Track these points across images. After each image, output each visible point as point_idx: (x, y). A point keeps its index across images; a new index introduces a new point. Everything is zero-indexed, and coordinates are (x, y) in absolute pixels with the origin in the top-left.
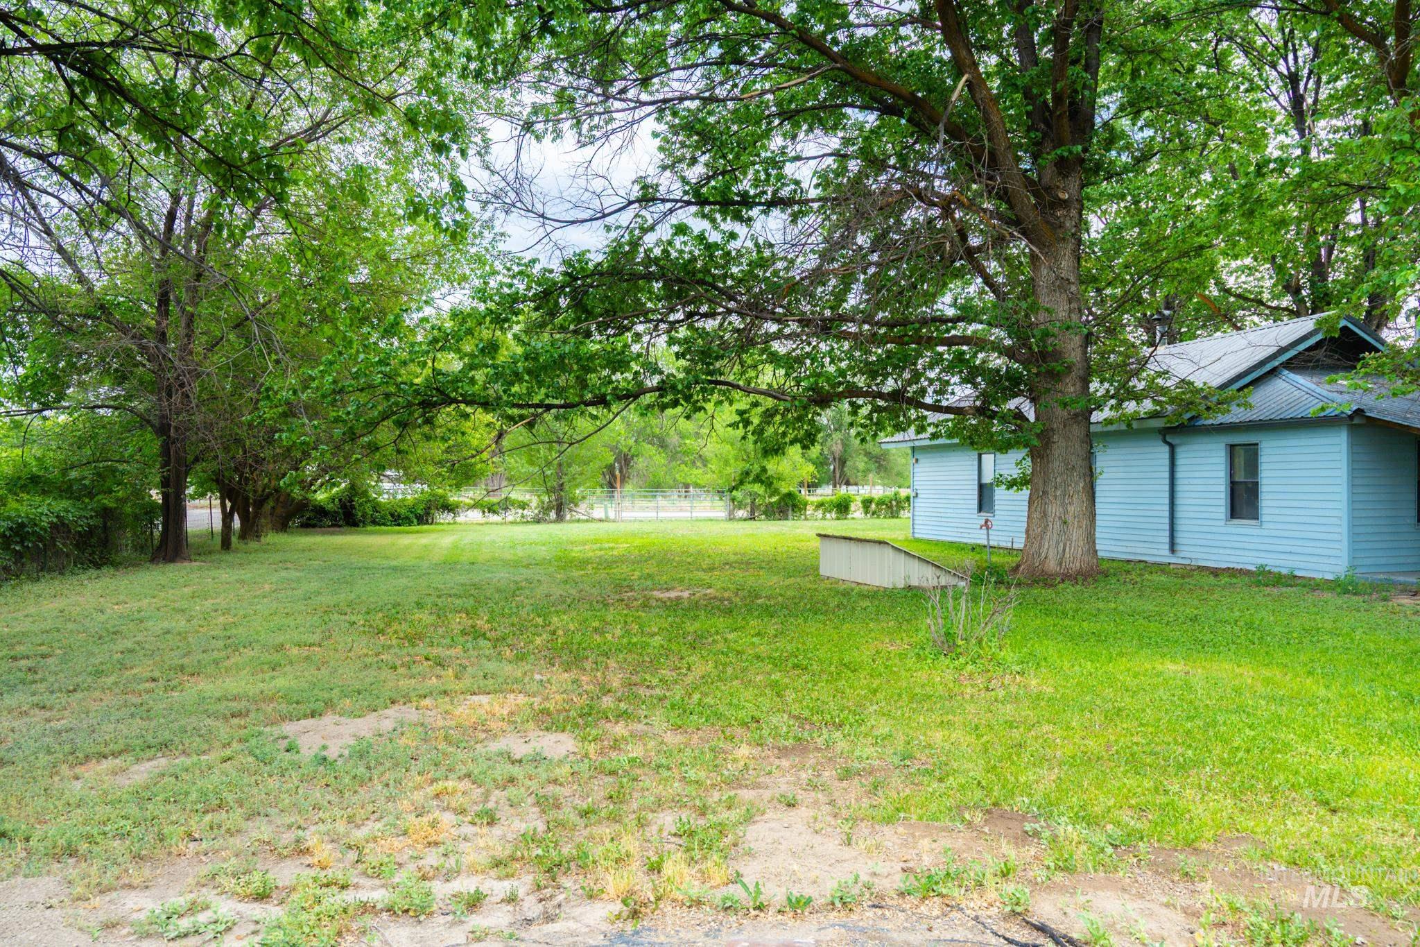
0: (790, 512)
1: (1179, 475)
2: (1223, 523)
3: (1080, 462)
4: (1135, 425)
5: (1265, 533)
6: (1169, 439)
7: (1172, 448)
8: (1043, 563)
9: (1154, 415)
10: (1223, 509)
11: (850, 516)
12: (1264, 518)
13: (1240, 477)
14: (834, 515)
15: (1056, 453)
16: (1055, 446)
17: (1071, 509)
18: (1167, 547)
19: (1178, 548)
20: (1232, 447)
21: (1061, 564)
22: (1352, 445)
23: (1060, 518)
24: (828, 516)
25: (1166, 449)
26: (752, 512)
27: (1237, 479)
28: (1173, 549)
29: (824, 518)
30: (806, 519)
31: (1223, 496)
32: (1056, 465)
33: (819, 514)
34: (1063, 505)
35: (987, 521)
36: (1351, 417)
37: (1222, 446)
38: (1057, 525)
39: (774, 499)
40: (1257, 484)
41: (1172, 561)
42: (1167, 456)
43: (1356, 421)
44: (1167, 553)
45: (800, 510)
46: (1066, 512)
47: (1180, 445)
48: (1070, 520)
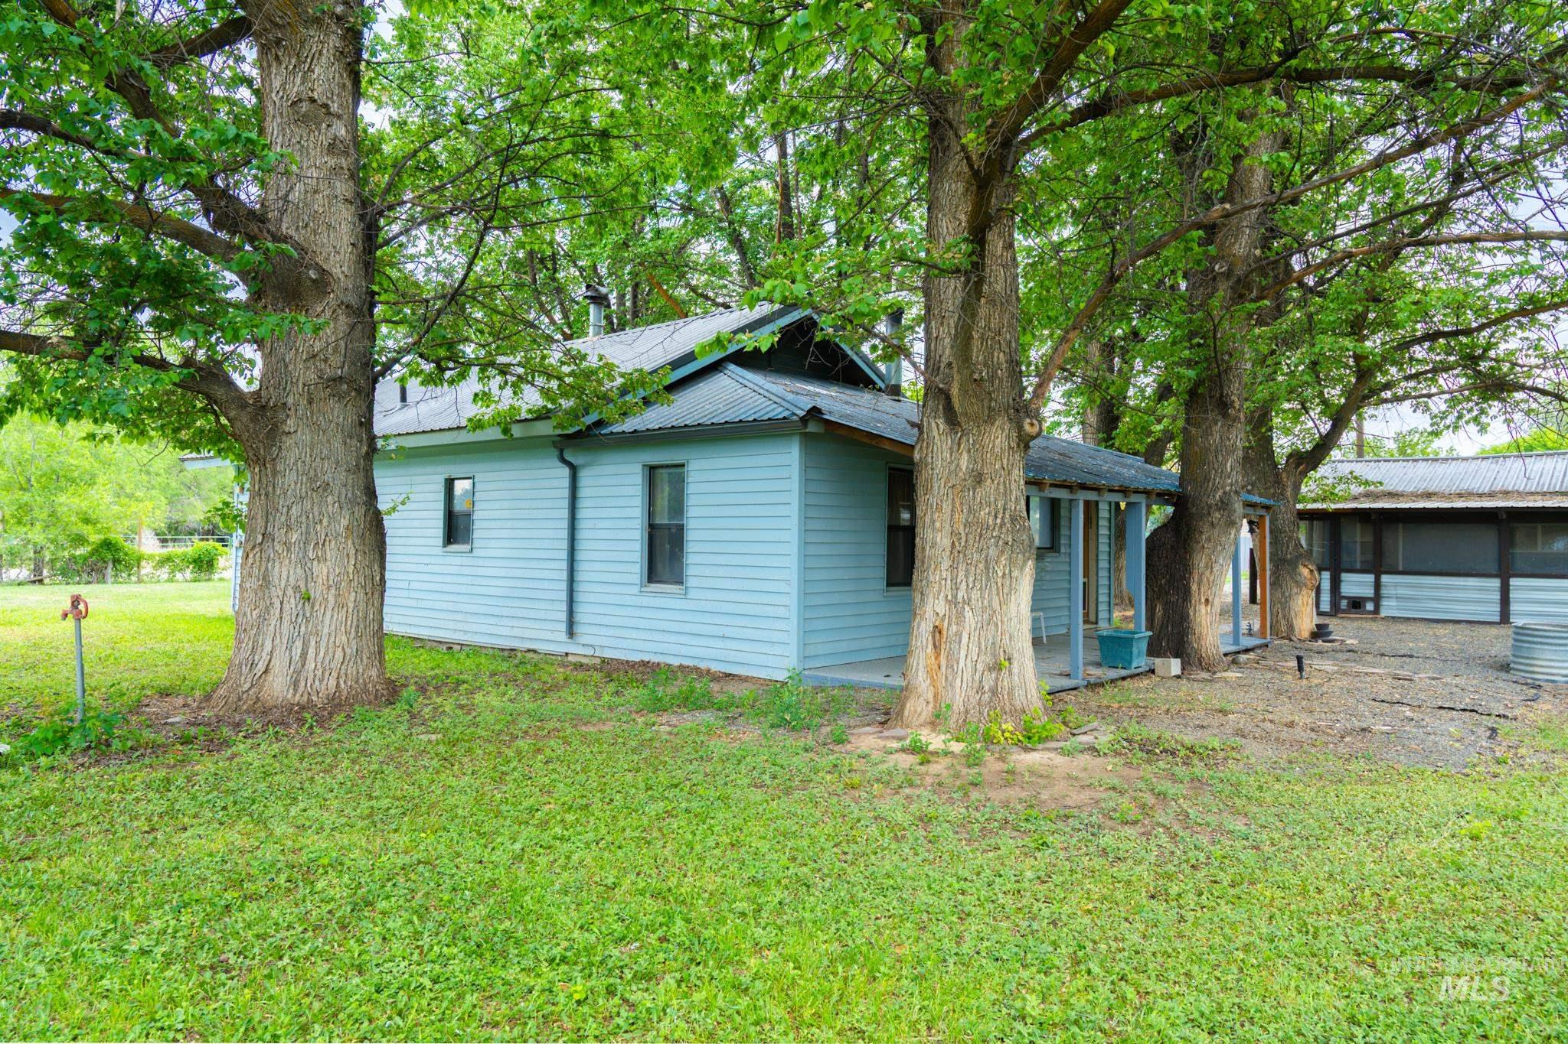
0: (110, 571)
1: (581, 514)
2: (636, 590)
3: (342, 476)
4: (517, 431)
5: (692, 605)
6: (569, 457)
7: (574, 470)
8: (258, 683)
9: (542, 415)
10: (637, 568)
11: (216, 576)
12: (691, 582)
13: (662, 519)
14: (188, 574)
15: (291, 456)
16: (289, 441)
17: (321, 570)
18: (563, 627)
19: (578, 629)
20: (652, 470)
21: (296, 684)
22: (805, 468)
23: (296, 588)
24: (179, 576)
25: (565, 472)
26: (37, 570)
27: (658, 521)
28: (571, 633)
29: (171, 580)
30: (140, 581)
31: (637, 546)
32: (290, 480)
33: (164, 573)
34: (303, 562)
35: (76, 601)
36: (804, 420)
37: (638, 469)
38: (291, 604)
39: (80, 551)
40: (681, 528)
41: (571, 649)
42: (566, 483)
43: (812, 428)
44: (563, 636)
45: (129, 567)
46: (310, 575)
47: (584, 466)
48: (317, 592)
